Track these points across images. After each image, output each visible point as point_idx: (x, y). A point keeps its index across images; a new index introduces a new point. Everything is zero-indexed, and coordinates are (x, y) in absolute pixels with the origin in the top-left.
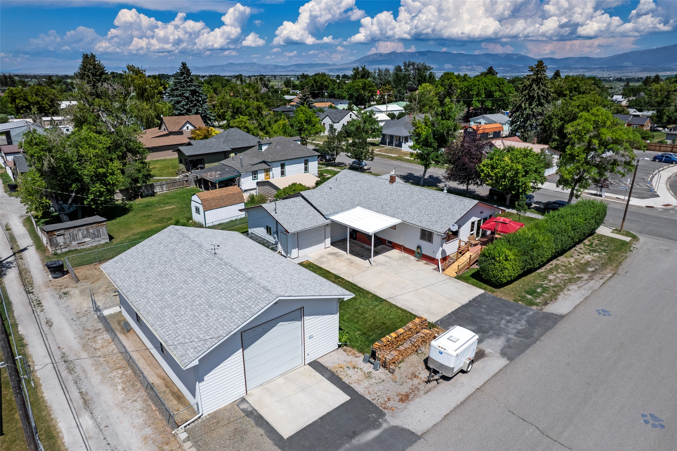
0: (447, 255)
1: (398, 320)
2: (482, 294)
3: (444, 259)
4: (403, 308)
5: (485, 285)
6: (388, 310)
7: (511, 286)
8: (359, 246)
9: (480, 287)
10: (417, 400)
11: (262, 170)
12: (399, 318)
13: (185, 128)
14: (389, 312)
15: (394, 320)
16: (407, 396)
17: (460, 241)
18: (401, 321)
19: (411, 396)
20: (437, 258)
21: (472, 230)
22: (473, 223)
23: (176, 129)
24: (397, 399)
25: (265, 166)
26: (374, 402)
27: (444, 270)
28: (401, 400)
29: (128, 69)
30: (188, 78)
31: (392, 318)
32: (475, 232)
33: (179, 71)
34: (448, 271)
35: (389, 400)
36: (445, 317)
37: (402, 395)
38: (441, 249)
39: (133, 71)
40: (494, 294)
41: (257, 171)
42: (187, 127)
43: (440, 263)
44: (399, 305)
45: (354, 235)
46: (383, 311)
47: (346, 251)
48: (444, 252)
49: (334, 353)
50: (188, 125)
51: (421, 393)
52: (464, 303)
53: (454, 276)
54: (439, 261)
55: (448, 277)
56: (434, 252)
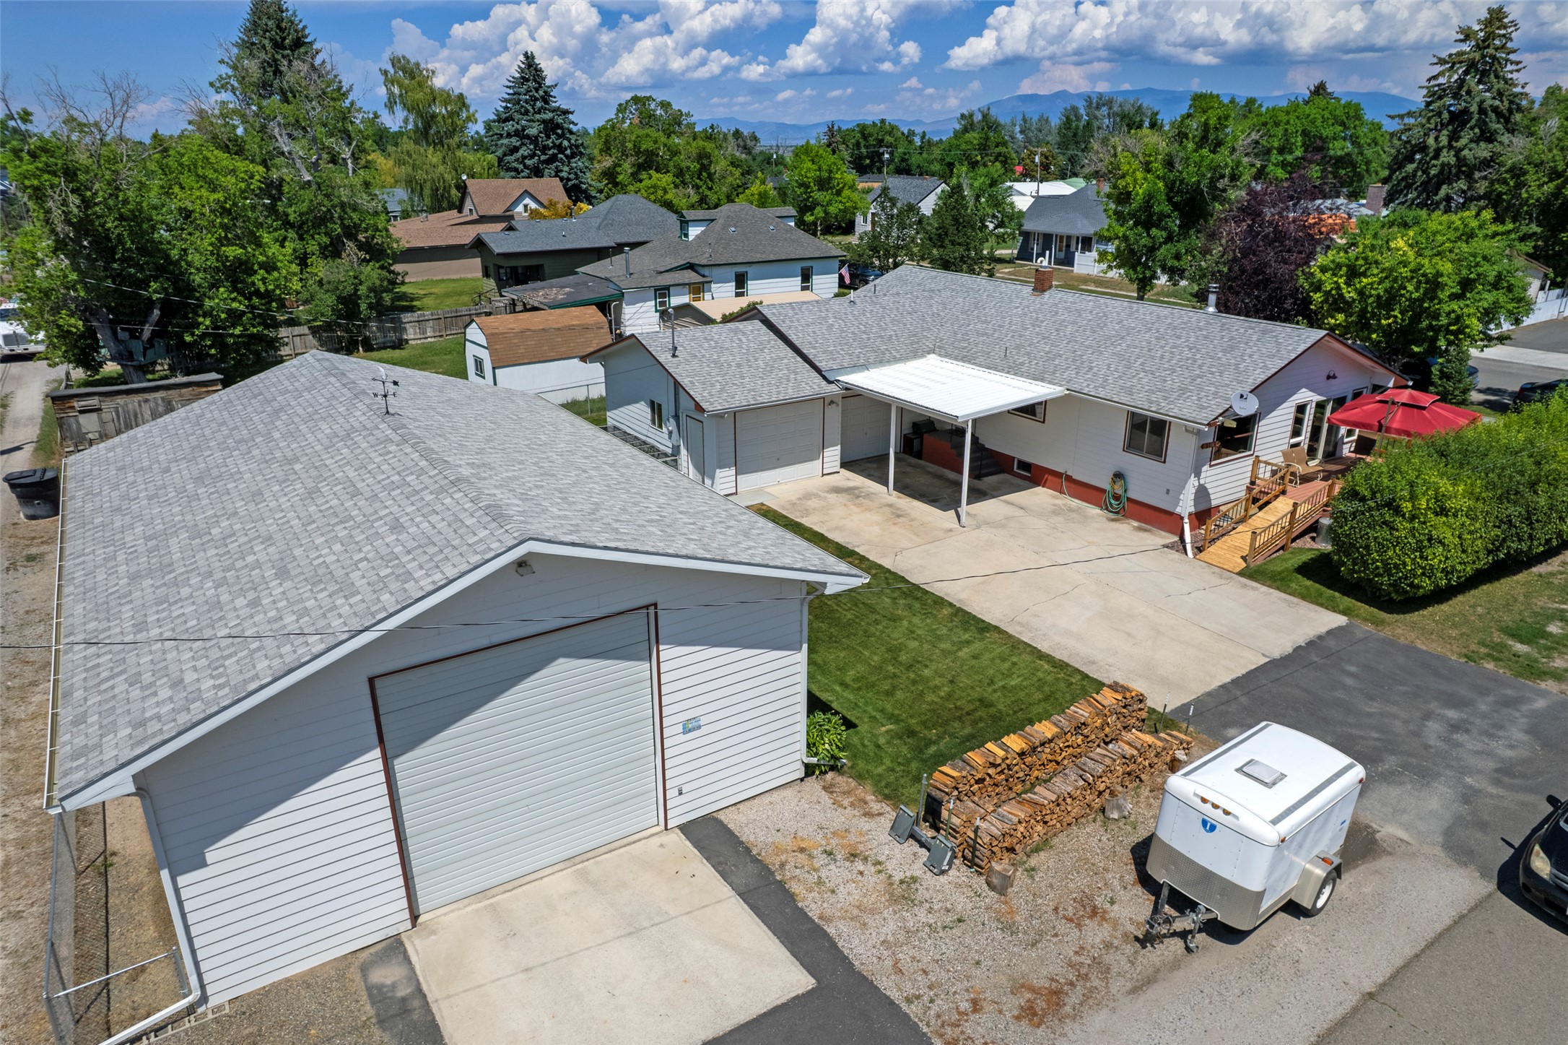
0: (1214, 503)
1: (1038, 696)
2: (1340, 629)
3: (1202, 516)
4: (1058, 655)
5: (1347, 601)
6: (1004, 660)
7: (1445, 607)
8: (929, 473)
9: (1334, 608)
10: (1098, 1019)
11: (684, 285)
12: (1039, 689)
13: (520, 208)
14: (1007, 665)
15: (1022, 694)
16: (1056, 995)
17: (1257, 461)
18: (1046, 699)
19: (1073, 999)
20: (1178, 510)
21: (1296, 433)
22: (1301, 409)
23: (498, 210)
24: (1013, 1004)
25: (690, 276)
26: (912, 1010)
27: (1200, 550)
28: (1029, 1014)
29: (393, 66)
30: (537, 90)
31: (1014, 687)
32: (1304, 438)
33: (517, 75)
34: (1213, 551)
35: (976, 1006)
36: (1209, 694)
37: (1032, 989)
38: (1192, 483)
39: (404, 70)
40: (1386, 632)
41: (667, 288)
42: (526, 206)
43: (1187, 527)
44: (1044, 647)
45: (916, 443)
46: (985, 660)
47: (886, 483)
48: (1202, 492)
49: (788, 793)
50: (527, 201)
51: (1117, 986)
52: (1277, 654)
53: (1238, 570)
54: (1186, 520)
55: (1217, 570)
56: (1168, 492)
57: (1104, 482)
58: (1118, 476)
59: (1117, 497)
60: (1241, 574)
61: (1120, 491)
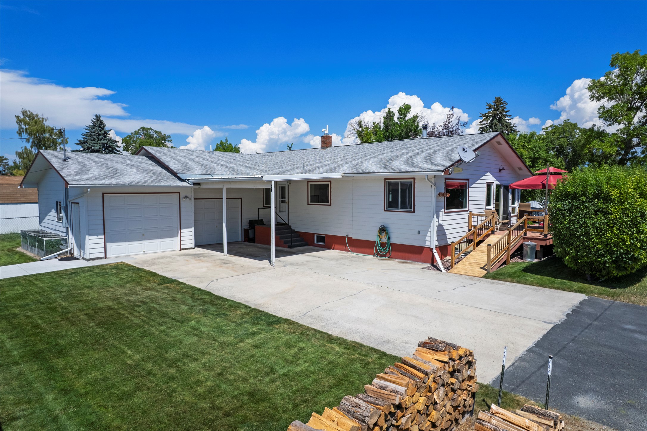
0: (449, 241)
3: (444, 250)
17: (471, 214)
20: (428, 244)
22: (488, 187)
29: (23, 114)
30: (100, 131)
32: (492, 206)
34: (458, 267)
38: (435, 223)
43: (436, 255)
48: (441, 232)
52: (556, 321)
53: (482, 275)
54: (434, 250)
55: (466, 276)
56: (419, 232)
57: (373, 236)
58: (383, 230)
59: (383, 245)
60: (485, 277)
61: (385, 240)
